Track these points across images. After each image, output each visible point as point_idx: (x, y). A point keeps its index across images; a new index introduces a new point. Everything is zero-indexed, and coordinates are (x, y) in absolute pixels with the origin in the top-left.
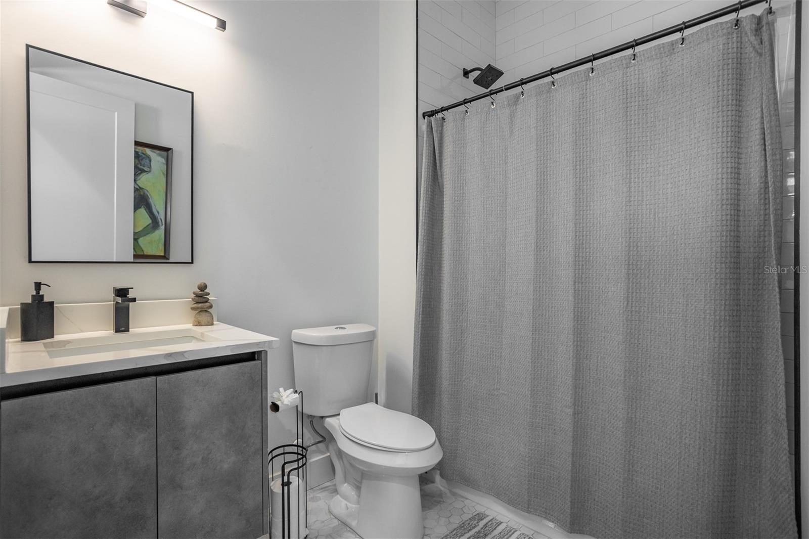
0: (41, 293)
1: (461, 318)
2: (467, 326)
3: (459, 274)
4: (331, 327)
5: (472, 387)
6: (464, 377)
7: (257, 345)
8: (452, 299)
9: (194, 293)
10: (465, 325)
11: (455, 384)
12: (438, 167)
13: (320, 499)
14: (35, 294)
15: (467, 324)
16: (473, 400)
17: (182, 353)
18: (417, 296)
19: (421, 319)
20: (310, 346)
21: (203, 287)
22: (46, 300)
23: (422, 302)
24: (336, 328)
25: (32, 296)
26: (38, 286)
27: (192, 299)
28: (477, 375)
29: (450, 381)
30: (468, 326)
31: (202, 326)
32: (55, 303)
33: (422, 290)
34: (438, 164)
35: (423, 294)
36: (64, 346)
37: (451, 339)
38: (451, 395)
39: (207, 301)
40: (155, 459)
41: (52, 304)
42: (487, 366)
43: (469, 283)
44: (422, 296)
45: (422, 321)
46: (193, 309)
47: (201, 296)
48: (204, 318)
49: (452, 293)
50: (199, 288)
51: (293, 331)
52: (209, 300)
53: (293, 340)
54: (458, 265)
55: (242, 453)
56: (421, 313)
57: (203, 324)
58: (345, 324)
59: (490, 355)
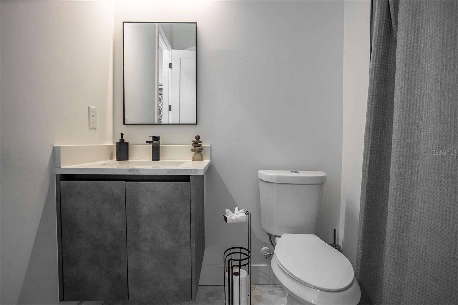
0: (123, 138)
1: (410, 171)
2: (417, 180)
3: (409, 126)
4: (289, 171)
5: (420, 247)
6: (411, 234)
7: (186, 171)
8: (400, 151)
9: (193, 142)
10: (416, 179)
11: (399, 239)
12: (393, 23)
13: (275, 294)
14: (121, 138)
15: (417, 178)
16: (421, 262)
17: (138, 170)
18: (365, 149)
19: (367, 170)
20: (268, 183)
21: (198, 138)
22: (125, 142)
23: (369, 155)
24: (291, 172)
25: (120, 139)
26: (122, 135)
27: (192, 145)
28: (427, 235)
29: (393, 234)
30: (419, 180)
31: (195, 161)
32: (129, 144)
33: (370, 143)
34: (393, 20)
35: (371, 147)
36: (128, 164)
37: (397, 192)
38: (395, 248)
39: (200, 146)
40: (125, 229)
41: (127, 144)
42: (441, 227)
43: (422, 133)
44: (369, 149)
45: (369, 172)
46: (192, 150)
47: (197, 143)
48: (198, 156)
49: (400, 144)
50: (195, 138)
51: (260, 171)
52: (201, 145)
53: (259, 177)
54: (409, 116)
55: (176, 241)
56: (368, 164)
57: (196, 160)
58: (299, 170)
59: (446, 216)
